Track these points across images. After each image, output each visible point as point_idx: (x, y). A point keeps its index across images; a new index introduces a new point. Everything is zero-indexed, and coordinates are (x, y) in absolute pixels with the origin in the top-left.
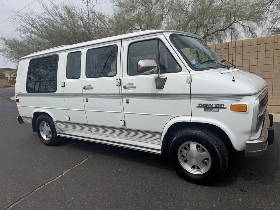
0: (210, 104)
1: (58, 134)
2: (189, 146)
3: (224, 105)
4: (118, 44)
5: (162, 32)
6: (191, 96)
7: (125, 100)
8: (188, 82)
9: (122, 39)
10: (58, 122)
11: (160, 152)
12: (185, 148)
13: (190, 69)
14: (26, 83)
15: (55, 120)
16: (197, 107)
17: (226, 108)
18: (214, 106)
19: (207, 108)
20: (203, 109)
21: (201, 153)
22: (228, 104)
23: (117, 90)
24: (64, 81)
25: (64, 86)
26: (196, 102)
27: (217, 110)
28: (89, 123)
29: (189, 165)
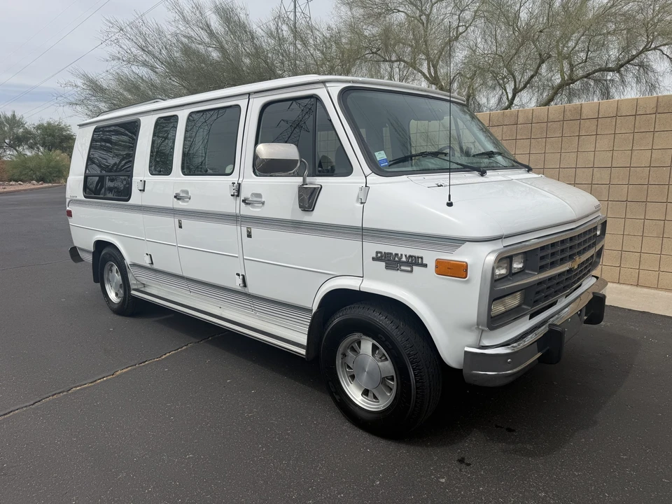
0: (396, 255)
1: (133, 292)
2: (359, 343)
3: (422, 258)
4: (242, 103)
5: (324, 82)
6: (362, 233)
7: (244, 230)
8: (360, 201)
9: (249, 94)
10: (134, 265)
11: (303, 352)
12: (353, 350)
13: (367, 170)
14: (82, 177)
15: (128, 261)
16: (374, 259)
17: (426, 266)
18: (404, 259)
19: (391, 262)
20: (383, 264)
21: (380, 364)
22: (430, 256)
23: (232, 206)
24: (145, 179)
25: (144, 190)
26: (372, 248)
27: (409, 269)
28: (185, 275)
29: (359, 386)
